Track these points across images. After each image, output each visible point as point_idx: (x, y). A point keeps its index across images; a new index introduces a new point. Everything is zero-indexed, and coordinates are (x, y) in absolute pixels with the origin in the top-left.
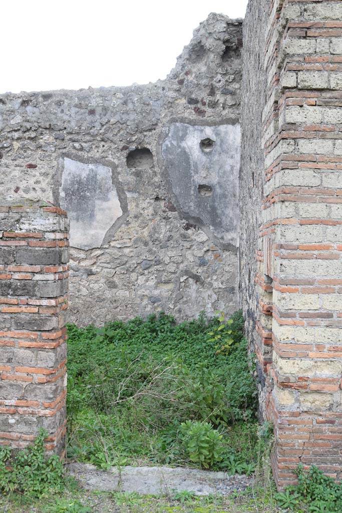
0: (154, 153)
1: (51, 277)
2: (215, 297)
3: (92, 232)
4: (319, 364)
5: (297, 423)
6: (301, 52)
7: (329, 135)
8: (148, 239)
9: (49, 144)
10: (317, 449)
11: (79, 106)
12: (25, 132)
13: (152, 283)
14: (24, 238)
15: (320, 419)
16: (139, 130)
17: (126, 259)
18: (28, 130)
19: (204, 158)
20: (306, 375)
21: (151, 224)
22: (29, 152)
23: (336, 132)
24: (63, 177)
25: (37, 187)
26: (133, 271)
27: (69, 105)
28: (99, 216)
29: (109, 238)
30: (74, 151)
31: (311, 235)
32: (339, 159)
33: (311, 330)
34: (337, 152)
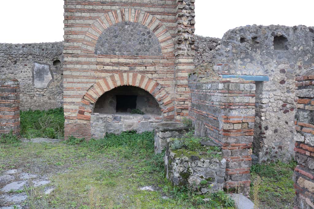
0: (61, 62)
1: (13, 95)
3: (44, 84)
4: (72, 113)
6: (67, 45)
7: (73, 64)
8: (60, 86)
9: (31, 59)
10: (73, 132)
11: (39, 48)
12: (23, 55)
13: (61, 98)
15: (73, 125)
16: (56, 55)
17: (53, 91)
18: (24, 55)
20: (69, 116)
21: (60, 81)
22: (25, 61)
23: (75, 63)
24: (35, 68)
25: (27, 71)
26: (56, 95)
27: (36, 47)
28: (45, 79)
29: (48, 86)
30: (38, 61)
31: (70, 85)
32: (75, 69)
33: (70, 106)
34: (75, 67)
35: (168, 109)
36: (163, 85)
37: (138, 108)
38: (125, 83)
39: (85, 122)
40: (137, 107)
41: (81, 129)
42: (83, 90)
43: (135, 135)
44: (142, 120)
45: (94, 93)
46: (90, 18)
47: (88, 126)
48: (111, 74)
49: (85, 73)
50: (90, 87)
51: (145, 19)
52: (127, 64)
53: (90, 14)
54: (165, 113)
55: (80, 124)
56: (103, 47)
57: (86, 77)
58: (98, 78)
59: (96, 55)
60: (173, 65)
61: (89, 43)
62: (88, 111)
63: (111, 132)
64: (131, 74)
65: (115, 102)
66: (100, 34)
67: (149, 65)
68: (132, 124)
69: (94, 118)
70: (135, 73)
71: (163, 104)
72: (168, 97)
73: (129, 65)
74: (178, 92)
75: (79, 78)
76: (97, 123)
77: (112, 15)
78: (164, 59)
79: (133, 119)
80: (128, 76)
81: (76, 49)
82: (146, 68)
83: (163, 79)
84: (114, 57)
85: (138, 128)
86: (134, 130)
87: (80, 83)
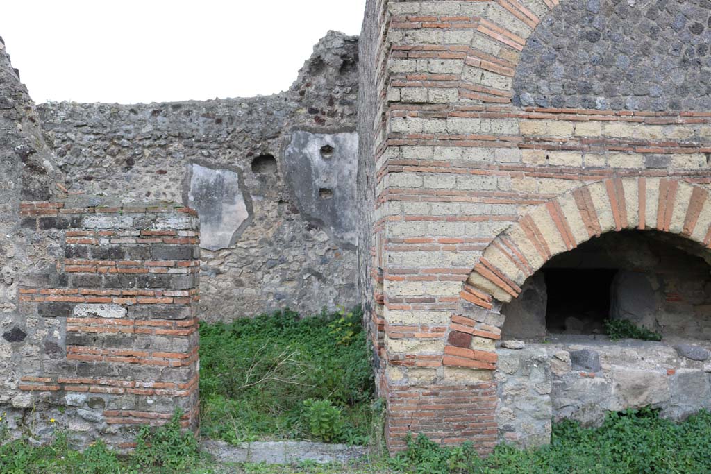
0: (277, 159)
1: (184, 271)
2: (336, 293)
3: (220, 234)
4: (424, 343)
5: (405, 396)
6: (403, 71)
7: (428, 143)
8: (273, 239)
9: (178, 151)
11: (206, 116)
12: (155, 140)
13: (276, 281)
14: (160, 235)
15: (426, 391)
16: (263, 137)
17: (252, 259)
18: (158, 138)
19: (324, 164)
20: (413, 353)
21: (276, 225)
22: (160, 159)
23: (435, 140)
24: (192, 182)
25: (167, 191)
26: (259, 270)
27: (197, 114)
28: (226, 219)
29: (235, 240)
30: (202, 158)
31: (415, 230)
32: (438, 163)
33: (416, 313)
34: (436, 157)
37: (626, 315)
38: (631, 220)
39: (474, 379)
41: (459, 405)
42: (470, 249)
44: (678, 365)
45: (509, 262)
47: (485, 394)
48: (577, 185)
49: (475, 179)
50: (493, 237)
52: (639, 145)
55: (454, 388)
56: (543, 78)
57: (478, 195)
58: (527, 200)
59: (516, 110)
61: (489, 63)
62: (487, 334)
64: (653, 185)
65: (542, 294)
66: (534, 25)
68: (647, 380)
69: (513, 362)
70: (668, 178)
73: (644, 149)
75: (452, 198)
76: (524, 381)
79: (642, 363)
80: (642, 190)
81: (441, 83)
84: (588, 118)
85: (667, 396)
86: (653, 407)
87: (456, 221)
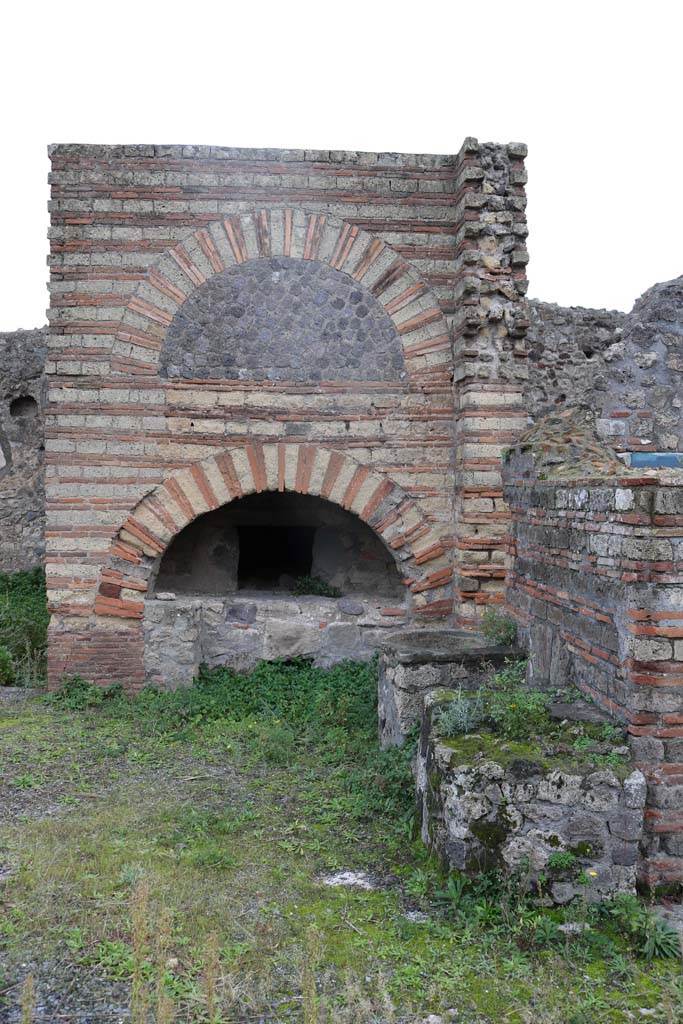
0: (38, 402)
4: (77, 593)
5: (61, 641)
6: (59, 346)
7: (82, 412)
8: (33, 489)
10: (77, 661)
13: (36, 535)
15: (79, 637)
16: (22, 377)
17: (10, 510)
20: (67, 602)
21: (36, 474)
23: (87, 410)
26: (17, 523)
31: (68, 491)
32: (90, 430)
33: (70, 566)
34: (88, 425)
35: (428, 578)
36: (408, 489)
37: (320, 573)
38: (271, 483)
39: (123, 627)
40: (314, 570)
41: (110, 650)
42: (119, 508)
43: (308, 674)
44: (333, 619)
45: (157, 520)
46: (145, 247)
47: (132, 640)
48: (219, 450)
49: (124, 445)
50: (141, 497)
51: (343, 249)
52: (279, 413)
53: (143, 233)
54: (418, 592)
55: (104, 634)
56: (188, 351)
57: (127, 459)
58: (173, 464)
59: (164, 382)
60: (447, 416)
61: (140, 338)
62: (134, 586)
63: (217, 663)
64: (292, 450)
65: (233, 551)
66: (181, 302)
67: (358, 417)
68: (298, 632)
69: (158, 611)
70: (307, 444)
71: (413, 561)
72: (431, 535)
73: (285, 417)
74: (465, 517)
75: (101, 462)
76: (170, 629)
77: (222, 233)
78: (412, 392)
79: (300, 617)
80: (281, 455)
81: (93, 357)
82: (348, 427)
83: (410, 468)
84: (231, 388)
85: (317, 648)
86: (304, 657)
87: (106, 483)
